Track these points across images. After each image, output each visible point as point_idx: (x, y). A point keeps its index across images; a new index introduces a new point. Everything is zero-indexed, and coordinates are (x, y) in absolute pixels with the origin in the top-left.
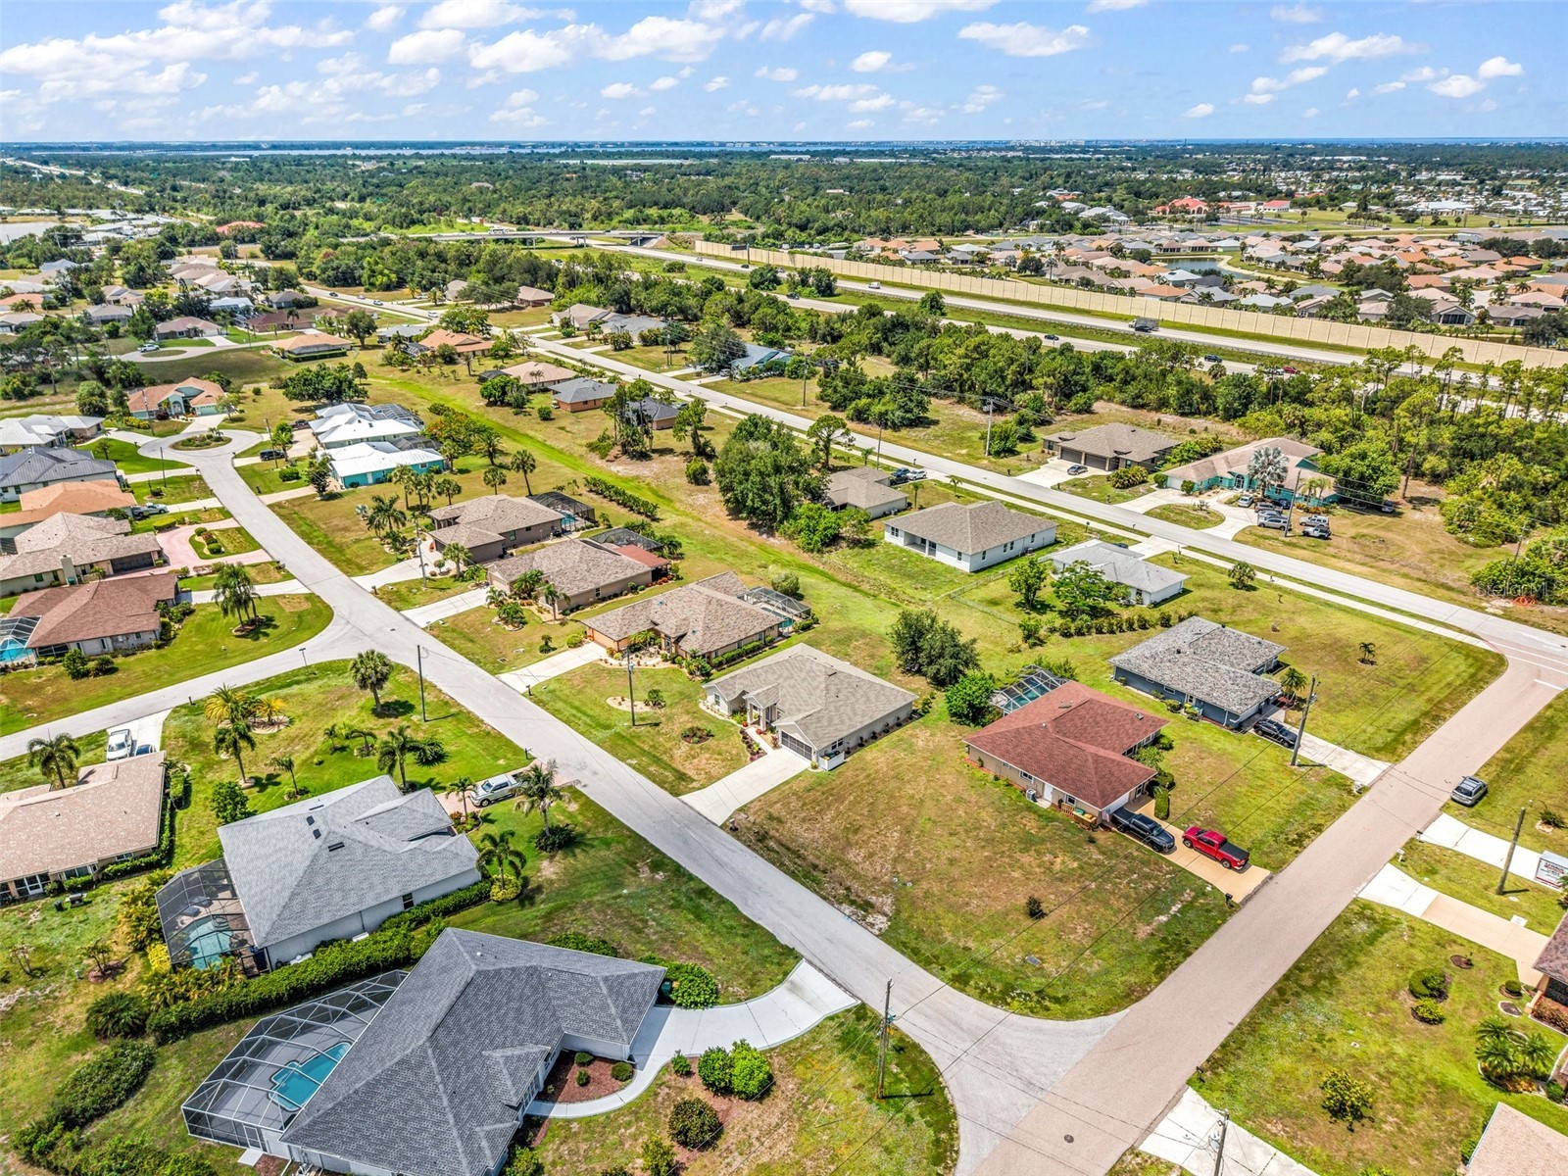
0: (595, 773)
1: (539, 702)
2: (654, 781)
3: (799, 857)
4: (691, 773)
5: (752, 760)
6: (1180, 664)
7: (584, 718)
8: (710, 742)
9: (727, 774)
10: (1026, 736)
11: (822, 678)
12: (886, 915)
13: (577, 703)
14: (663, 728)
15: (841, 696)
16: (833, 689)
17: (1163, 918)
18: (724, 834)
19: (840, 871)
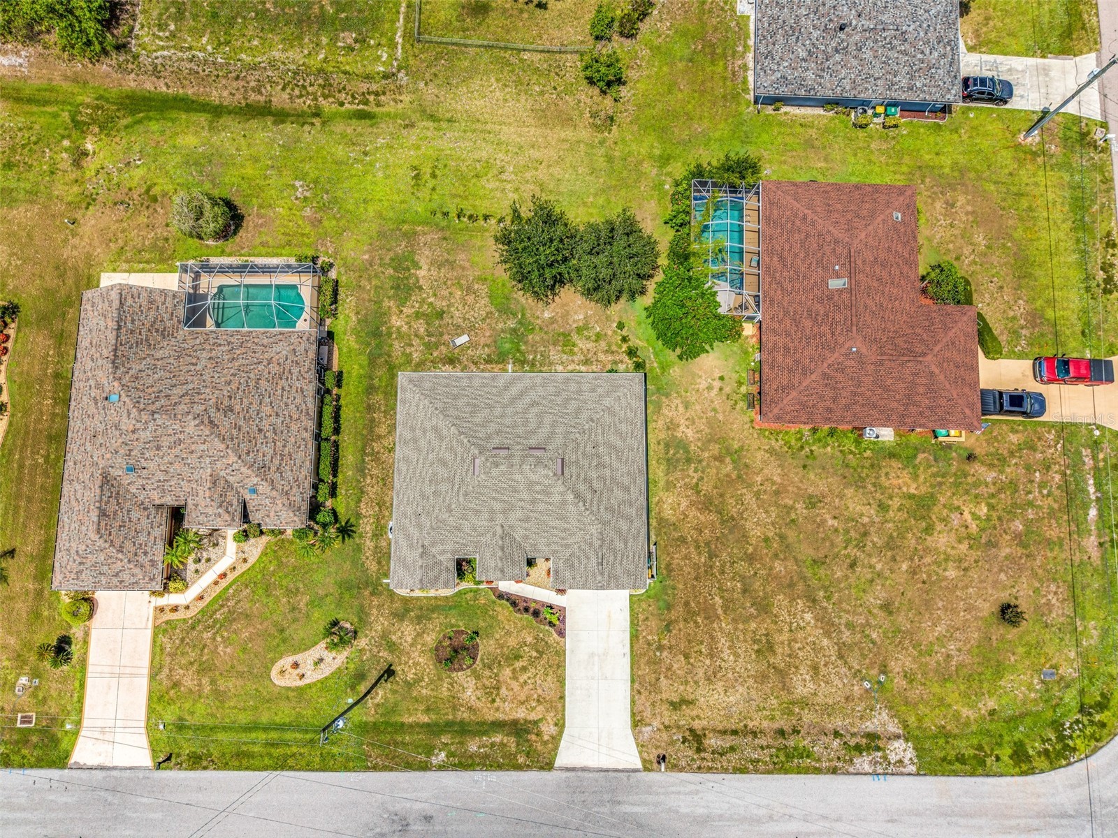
0: (428, 819)
1: (196, 762)
2: (500, 767)
3: (754, 734)
4: (521, 714)
5: (562, 634)
6: (852, 48)
7: (289, 736)
8: (486, 647)
9: (561, 681)
10: (840, 377)
11: (559, 487)
12: (898, 737)
13: (244, 718)
14: (406, 672)
15: (597, 485)
16: (582, 488)
17: (1093, 513)
18: (661, 777)
19: (808, 717)
